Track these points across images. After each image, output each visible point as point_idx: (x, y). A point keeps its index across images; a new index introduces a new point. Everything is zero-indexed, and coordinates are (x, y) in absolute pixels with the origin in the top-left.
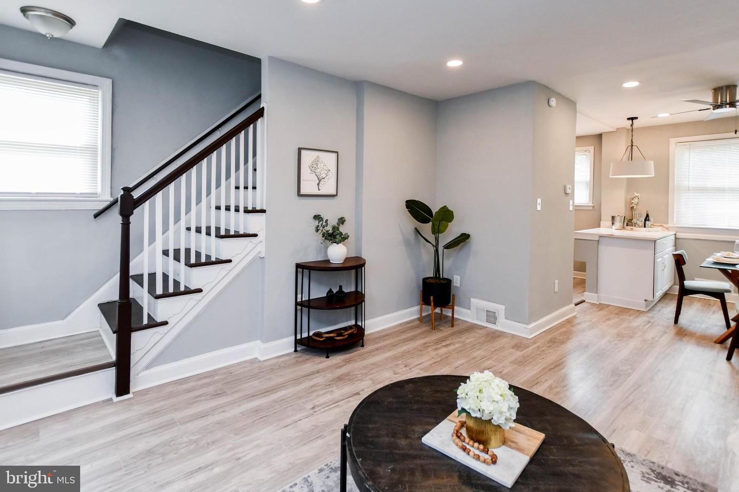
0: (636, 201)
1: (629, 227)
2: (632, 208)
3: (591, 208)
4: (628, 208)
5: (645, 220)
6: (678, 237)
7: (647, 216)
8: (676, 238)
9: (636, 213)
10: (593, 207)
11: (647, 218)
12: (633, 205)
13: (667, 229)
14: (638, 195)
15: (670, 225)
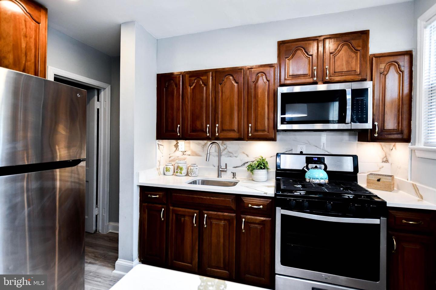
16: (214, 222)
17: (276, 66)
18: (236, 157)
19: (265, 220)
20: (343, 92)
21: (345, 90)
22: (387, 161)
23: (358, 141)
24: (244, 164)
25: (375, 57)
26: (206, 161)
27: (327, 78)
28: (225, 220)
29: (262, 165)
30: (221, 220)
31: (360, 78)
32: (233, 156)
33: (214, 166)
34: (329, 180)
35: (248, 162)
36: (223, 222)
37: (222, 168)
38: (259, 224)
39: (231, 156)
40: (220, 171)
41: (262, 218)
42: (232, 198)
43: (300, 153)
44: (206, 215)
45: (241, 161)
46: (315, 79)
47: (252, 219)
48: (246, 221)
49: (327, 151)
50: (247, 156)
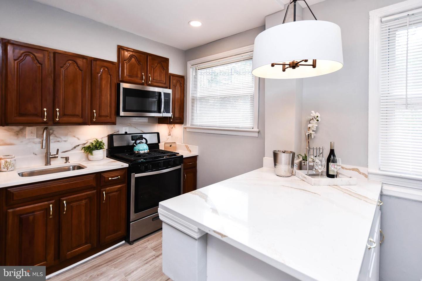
0: (314, 125)
1: (302, 173)
2: (309, 136)
3: (256, 135)
4: (304, 138)
5: (328, 161)
6: (385, 193)
7: (332, 152)
8: (382, 195)
9: (315, 144)
10: (259, 132)
11: (331, 157)
12: (311, 132)
13: (366, 176)
14: (318, 114)
15: (372, 169)
16: (74, 204)
17: (116, 65)
18: (65, 141)
19: (121, 187)
20: (160, 93)
21: (161, 93)
22: (170, 135)
23: (158, 123)
24: (75, 147)
25: (172, 76)
26: (42, 148)
27: (150, 82)
28: (85, 199)
29: (98, 146)
30: (82, 200)
31: (165, 86)
32: (61, 141)
33: (36, 155)
34: (149, 149)
35: (79, 145)
36: (84, 201)
37: (51, 154)
38: (116, 191)
39: (59, 141)
40: (48, 158)
41: (119, 186)
42: (93, 177)
43: (124, 133)
44: (65, 202)
45: (71, 144)
46: (143, 81)
47: (112, 189)
48: (107, 192)
49: (142, 131)
50: (78, 139)
